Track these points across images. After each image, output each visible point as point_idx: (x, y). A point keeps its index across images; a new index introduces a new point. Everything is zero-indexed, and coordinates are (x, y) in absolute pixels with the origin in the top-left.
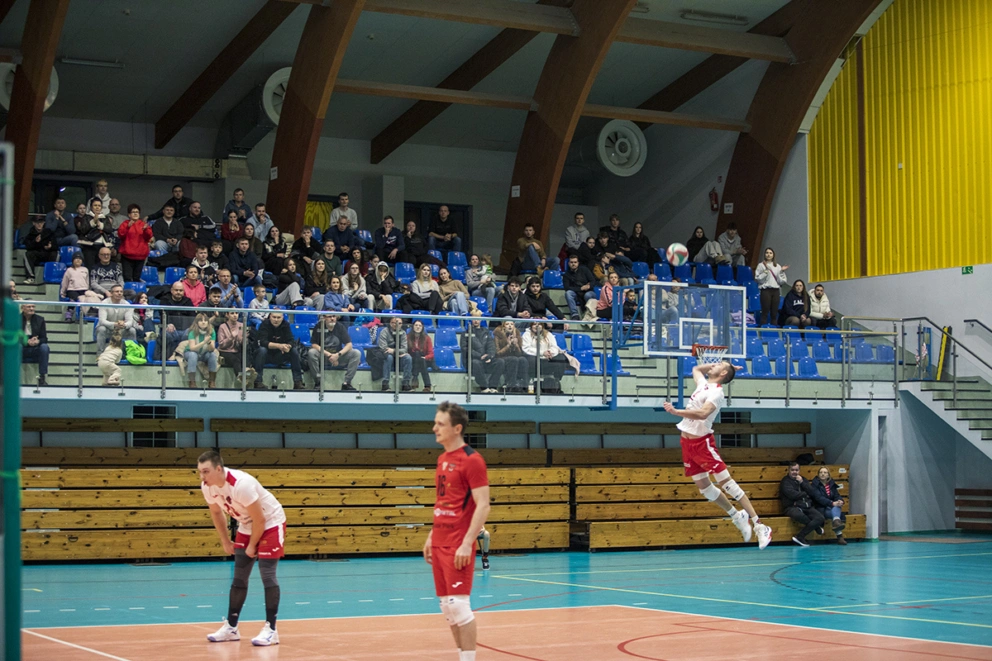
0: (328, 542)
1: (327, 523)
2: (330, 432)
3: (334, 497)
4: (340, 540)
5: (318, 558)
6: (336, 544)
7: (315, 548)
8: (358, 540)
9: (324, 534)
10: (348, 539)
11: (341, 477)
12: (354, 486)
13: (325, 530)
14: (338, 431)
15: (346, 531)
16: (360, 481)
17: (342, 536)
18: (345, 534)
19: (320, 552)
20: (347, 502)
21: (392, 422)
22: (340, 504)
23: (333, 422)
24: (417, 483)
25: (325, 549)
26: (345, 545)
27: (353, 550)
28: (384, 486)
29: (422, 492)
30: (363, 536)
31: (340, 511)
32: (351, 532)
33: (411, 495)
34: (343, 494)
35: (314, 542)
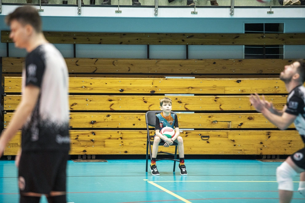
0: (96, 143)
1: (95, 126)
2: (121, 43)
3: (102, 103)
4: (108, 143)
5: (87, 159)
6: (104, 146)
7: (83, 149)
8: (126, 142)
9: (92, 137)
10: (116, 142)
11: (109, 85)
12: (122, 93)
13: (93, 133)
14: (129, 43)
15: (114, 134)
16: (129, 89)
17: (110, 138)
18: (113, 136)
19: (88, 153)
20: (115, 108)
21: (184, 34)
22: (109, 109)
23: (124, 34)
24: (187, 91)
25: (93, 150)
26: (113, 148)
27: (121, 151)
28: (153, 93)
29: (190, 99)
30: (132, 139)
31: (109, 116)
32: (119, 135)
33: (180, 102)
34: (111, 100)
35: (82, 143)
